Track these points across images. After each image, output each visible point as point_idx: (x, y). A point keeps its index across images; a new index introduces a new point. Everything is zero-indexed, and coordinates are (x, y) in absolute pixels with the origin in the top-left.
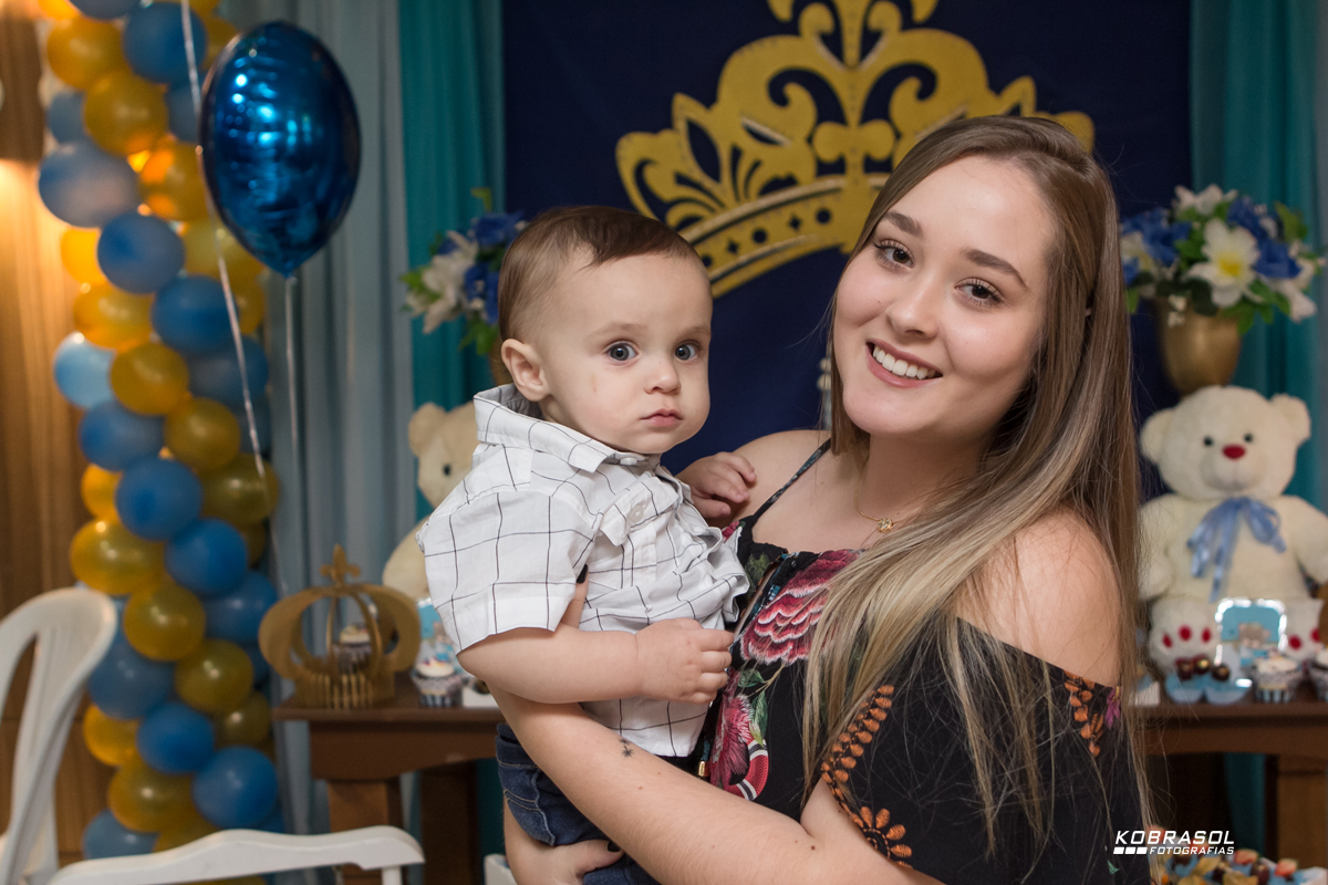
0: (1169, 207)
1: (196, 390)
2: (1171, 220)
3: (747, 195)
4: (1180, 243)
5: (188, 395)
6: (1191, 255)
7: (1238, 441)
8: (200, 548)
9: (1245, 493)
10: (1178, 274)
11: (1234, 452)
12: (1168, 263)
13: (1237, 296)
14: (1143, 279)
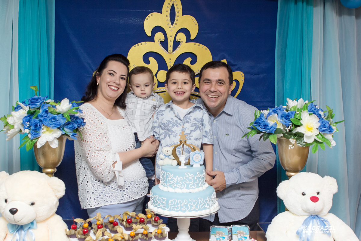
4: (292, 119)
12: (287, 126)
13: (314, 140)
14: (277, 131)
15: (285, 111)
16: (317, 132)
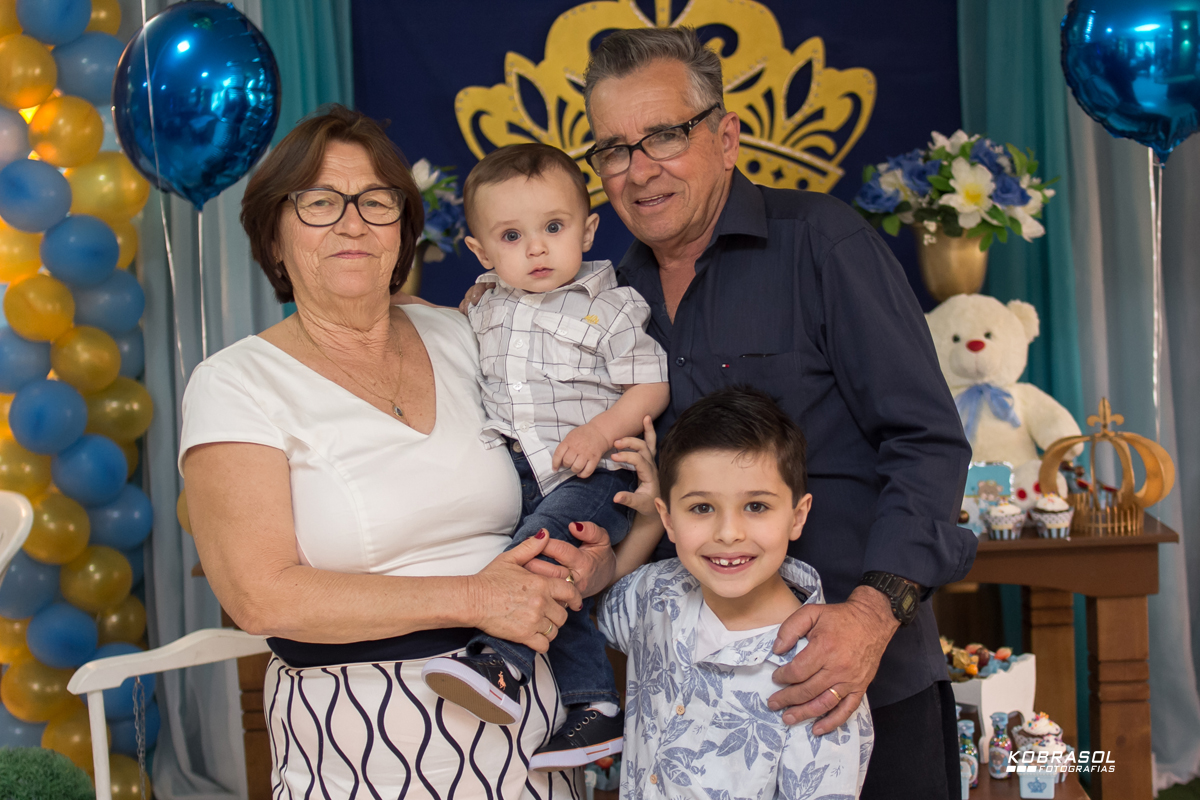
0: (925, 148)
1: (79, 320)
2: (926, 159)
3: (572, 144)
4: (933, 178)
5: (72, 325)
6: (942, 188)
7: (981, 338)
8: (85, 461)
9: (986, 380)
10: (931, 202)
11: (976, 346)
12: (923, 194)
13: (978, 220)
14: (903, 207)
15: (920, 162)
16: (989, 203)
